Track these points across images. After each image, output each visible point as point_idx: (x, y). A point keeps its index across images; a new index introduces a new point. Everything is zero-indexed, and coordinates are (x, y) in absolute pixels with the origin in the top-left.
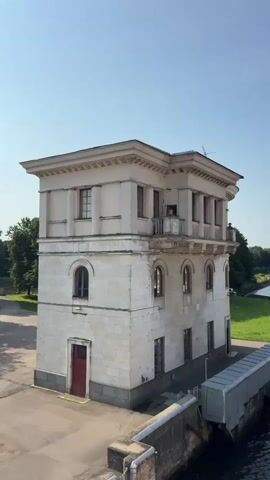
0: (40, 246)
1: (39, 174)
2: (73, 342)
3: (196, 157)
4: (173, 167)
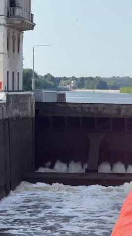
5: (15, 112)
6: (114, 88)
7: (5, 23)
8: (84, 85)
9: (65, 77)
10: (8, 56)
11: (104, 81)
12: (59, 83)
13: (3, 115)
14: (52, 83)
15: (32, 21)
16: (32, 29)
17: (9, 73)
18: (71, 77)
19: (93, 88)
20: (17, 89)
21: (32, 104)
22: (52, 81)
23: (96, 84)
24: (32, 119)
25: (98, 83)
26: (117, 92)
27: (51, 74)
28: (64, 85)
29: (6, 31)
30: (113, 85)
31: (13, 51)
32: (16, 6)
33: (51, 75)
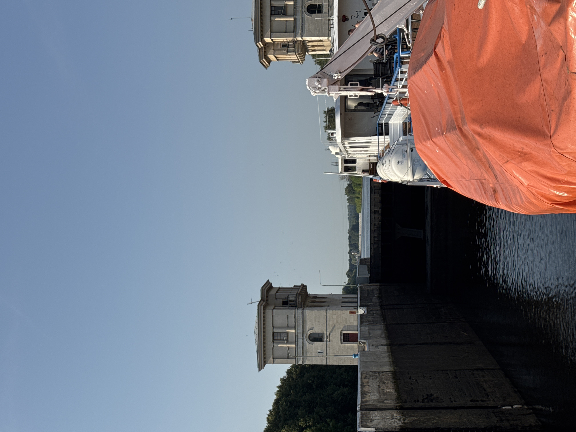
0: (299, 364)
1: (265, 363)
2: (342, 341)
3: (263, 289)
4: (266, 300)
5: (375, 299)
6: (357, 218)
7: (301, 309)
8: (356, 243)
9: (349, 260)
10: (329, 306)
11: (351, 227)
12: (354, 265)
13: (377, 310)
14: (354, 271)
15: (300, 286)
16: (306, 286)
17: (343, 305)
18: (348, 255)
19: (358, 236)
20: (357, 299)
21: (368, 286)
22: (352, 271)
23: (354, 233)
24: (380, 286)
25: (353, 231)
26: (360, 215)
27: (346, 272)
28: (356, 260)
29: (308, 308)
30: (355, 219)
31: (324, 302)
32: (287, 300)
33: (348, 272)
